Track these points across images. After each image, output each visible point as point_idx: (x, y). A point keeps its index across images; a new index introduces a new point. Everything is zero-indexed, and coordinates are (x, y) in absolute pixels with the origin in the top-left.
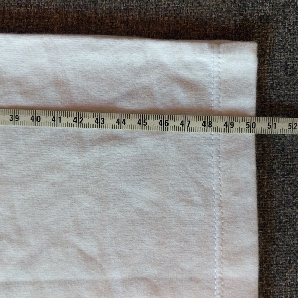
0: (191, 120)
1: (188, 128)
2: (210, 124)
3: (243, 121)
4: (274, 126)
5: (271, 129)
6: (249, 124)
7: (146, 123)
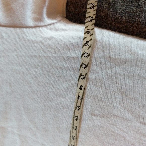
0: (81, 74)
1: (85, 76)
2: (84, 65)
3: (85, 47)
4: (89, 31)
5: (91, 33)
6: (86, 44)
7: (80, 96)
